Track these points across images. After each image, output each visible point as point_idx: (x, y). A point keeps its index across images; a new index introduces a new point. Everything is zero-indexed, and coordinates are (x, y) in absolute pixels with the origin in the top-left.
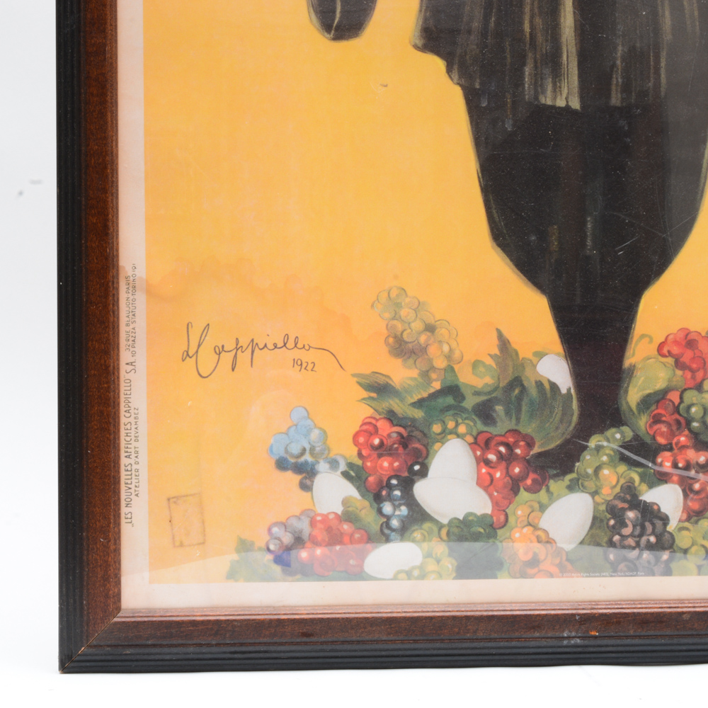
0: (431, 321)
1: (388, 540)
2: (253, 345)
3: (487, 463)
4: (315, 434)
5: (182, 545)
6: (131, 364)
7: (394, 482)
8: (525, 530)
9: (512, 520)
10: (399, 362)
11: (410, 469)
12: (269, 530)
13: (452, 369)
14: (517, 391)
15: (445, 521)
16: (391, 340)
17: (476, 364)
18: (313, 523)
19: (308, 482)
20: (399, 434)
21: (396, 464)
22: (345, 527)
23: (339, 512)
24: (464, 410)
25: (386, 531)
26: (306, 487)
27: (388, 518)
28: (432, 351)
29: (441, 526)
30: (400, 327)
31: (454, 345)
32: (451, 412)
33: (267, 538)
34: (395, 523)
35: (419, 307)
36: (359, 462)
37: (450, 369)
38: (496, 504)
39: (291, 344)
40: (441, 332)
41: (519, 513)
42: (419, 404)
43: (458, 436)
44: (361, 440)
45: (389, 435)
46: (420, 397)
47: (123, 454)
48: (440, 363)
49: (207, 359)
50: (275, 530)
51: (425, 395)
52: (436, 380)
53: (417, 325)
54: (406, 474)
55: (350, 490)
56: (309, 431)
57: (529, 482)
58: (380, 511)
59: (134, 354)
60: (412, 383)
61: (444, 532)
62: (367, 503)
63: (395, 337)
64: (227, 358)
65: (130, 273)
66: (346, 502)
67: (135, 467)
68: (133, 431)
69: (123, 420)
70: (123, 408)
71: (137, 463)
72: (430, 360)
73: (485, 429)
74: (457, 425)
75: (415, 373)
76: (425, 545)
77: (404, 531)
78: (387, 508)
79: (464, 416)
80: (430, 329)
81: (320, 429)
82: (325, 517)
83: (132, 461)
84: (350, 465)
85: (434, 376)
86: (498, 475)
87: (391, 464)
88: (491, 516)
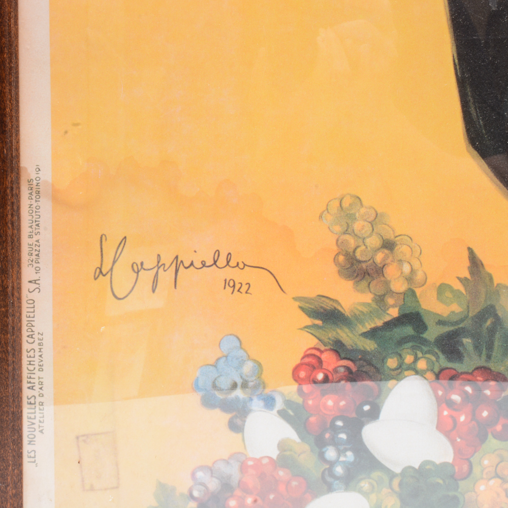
0: (390, 236)
1: (330, 489)
2: (178, 263)
3: (450, 404)
4: (248, 367)
5: (92, 489)
6: (35, 282)
7: (339, 423)
8: (492, 482)
9: (476, 470)
10: (349, 284)
11: (359, 409)
12: (193, 475)
13: (413, 293)
14: (489, 323)
15: (398, 470)
16: (341, 258)
17: (442, 289)
18: (243, 468)
19: (239, 422)
20: (348, 369)
21: (342, 403)
22: (281, 473)
23: (275, 457)
24: (424, 342)
25: (329, 479)
26: (236, 427)
27: (332, 464)
28: (391, 272)
29: (392, 475)
30: (352, 242)
31: (416, 265)
32: (410, 344)
33: (190, 483)
34: (339, 470)
35: (376, 219)
36: (300, 400)
37: (411, 293)
38: (458, 451)
39: (222, 262)
40: (402, 250)
41: (486, 462)
42: (372, 334)
43: (417, 372)
44: (302, 374)
45: (335, 370)
46: (373, 325)
47: (25, 385)
48: (399, 286)
49: (122, 277)
50: (200, 474)
51: (379, 323)
52: (393, 306)
53: (374, 242)
54: (354, 415)
55: (289, 432)
56: (242, 363)
57: (499, 428)
58: (321, 456)
59: (38, 271)
60: (365, 310)
61: (396, 482)
62: (307, 447)
63: (347, 254)
64: (146, 277)
65: (33, 176)
66: (283, 446)
67: (39, 399)
68: (37, 359)
69: (25, 346)
70: (25, 333)
71: (41, 395)
72: (387, 283)
73: (450, 365)
74: (416, 359)
75: (368, 298)
76: (373, 497)
77: (349, 480)
78: (331, 453)
79: (425, 349)
80: (389, 245)
81: (255, 361)
82: (258, 461)
83: (36, 393)
84: (288, 403)
85: (390, 301)
86: (462, 418)
87: (336, 403)
88: (452, 465)
